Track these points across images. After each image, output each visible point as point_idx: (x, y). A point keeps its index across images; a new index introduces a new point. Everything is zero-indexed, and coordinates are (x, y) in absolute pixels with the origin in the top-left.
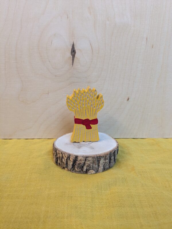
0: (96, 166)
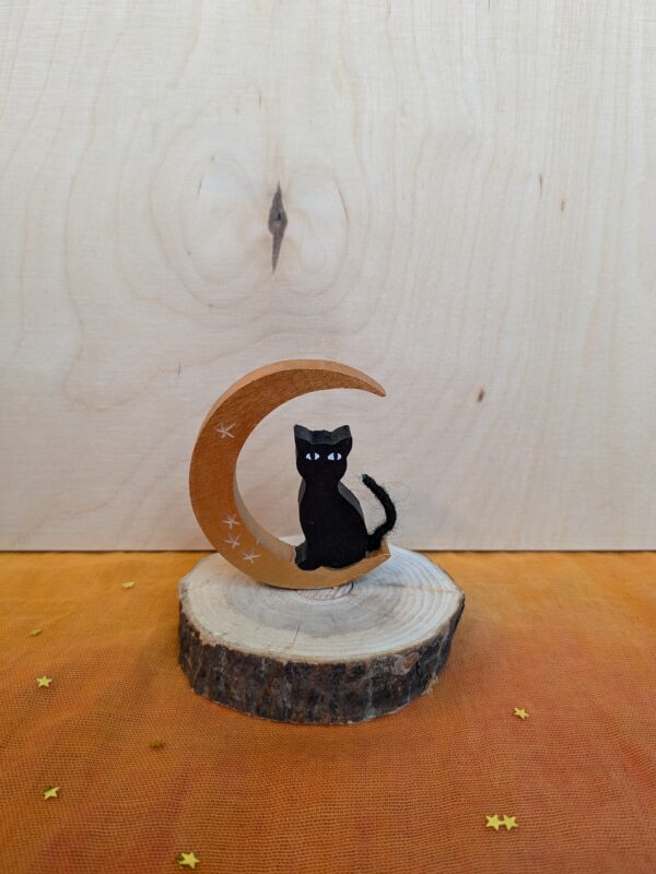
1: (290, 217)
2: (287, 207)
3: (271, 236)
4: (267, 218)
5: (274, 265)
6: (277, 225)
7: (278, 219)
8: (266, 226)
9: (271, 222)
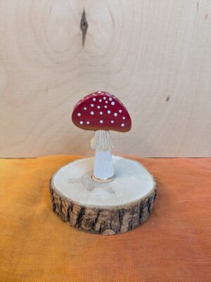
0: (117, 224)
1: (89, 24)
2: (88, 19)
3: (81, 33)
4: (79, 25)
5: (83, 45)
6: (84, 27)
7: (84, 25)
8: (79, 27)
9: (81, 26)
